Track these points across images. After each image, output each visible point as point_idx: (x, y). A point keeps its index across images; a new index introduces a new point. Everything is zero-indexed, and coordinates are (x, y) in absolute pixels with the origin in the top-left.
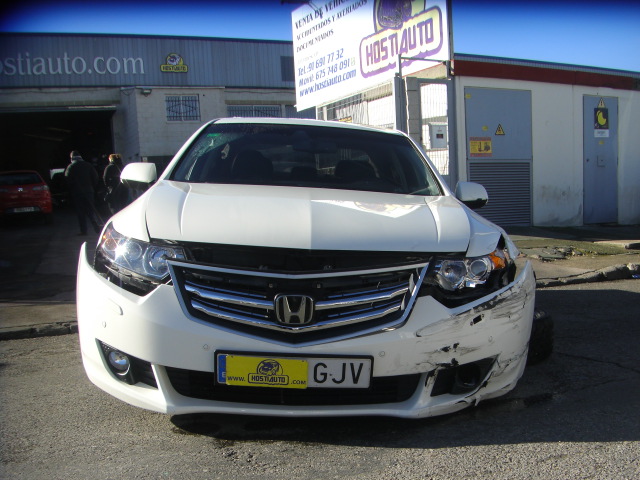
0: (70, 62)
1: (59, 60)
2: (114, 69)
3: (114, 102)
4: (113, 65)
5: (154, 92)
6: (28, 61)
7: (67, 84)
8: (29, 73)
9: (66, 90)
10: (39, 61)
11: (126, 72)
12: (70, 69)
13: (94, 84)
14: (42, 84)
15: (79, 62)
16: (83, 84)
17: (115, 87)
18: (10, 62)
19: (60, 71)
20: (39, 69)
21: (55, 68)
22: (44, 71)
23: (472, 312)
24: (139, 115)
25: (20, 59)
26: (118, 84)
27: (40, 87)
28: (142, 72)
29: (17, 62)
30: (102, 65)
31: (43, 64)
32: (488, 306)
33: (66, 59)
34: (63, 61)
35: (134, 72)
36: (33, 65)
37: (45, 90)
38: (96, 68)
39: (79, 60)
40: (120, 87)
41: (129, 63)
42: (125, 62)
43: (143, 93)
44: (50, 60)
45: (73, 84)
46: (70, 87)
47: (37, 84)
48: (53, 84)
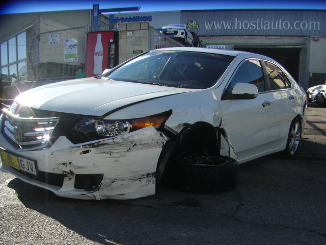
0: (282, 24)
1: (277, 22)
2: (304, 27)
3: (302, 44)
4: (304, 25)
5: (320, 39)
6: (262, 22)
7: (280, 34)
8: (262, 29)
9: (279, 37)
10: (267, 23)
11: (310, 29)
12: (282, 27)
13: (293, 35)
14: (267, 34)
15: (287, 23)
16: (288, 35)
17: (304, 36)
18: (253, 23)
19: (276, 28)
20: (266, 27)
21: (274, 26)
22: (269, 28)
23: (81, 147)
24: (311, 51)
25: (258, 22)
26: (305, 35)
27: (266, 36)
28: (319, 29)
29: (256, 23)
30: (298, 25)
31: (269, 24)
32: (93, 146)
33: (280, 22)
34: (278, 23)
35: (314, 29)
36: (264, 25)
37: (268, 37)
38: (295, 27)
39: (287, 22)
40: (306, 36)
41: (312, 24)
42: (310, 23)
43: (314, 40)
44: (272, 22)
45: (282, 34)
46: (281, 36)
47: (265, 34)
48: (272, 34)
